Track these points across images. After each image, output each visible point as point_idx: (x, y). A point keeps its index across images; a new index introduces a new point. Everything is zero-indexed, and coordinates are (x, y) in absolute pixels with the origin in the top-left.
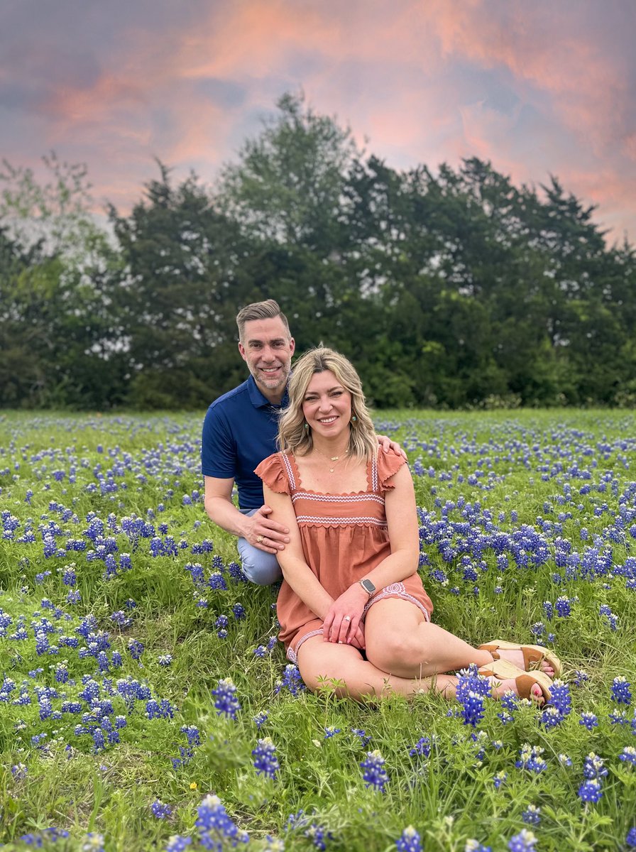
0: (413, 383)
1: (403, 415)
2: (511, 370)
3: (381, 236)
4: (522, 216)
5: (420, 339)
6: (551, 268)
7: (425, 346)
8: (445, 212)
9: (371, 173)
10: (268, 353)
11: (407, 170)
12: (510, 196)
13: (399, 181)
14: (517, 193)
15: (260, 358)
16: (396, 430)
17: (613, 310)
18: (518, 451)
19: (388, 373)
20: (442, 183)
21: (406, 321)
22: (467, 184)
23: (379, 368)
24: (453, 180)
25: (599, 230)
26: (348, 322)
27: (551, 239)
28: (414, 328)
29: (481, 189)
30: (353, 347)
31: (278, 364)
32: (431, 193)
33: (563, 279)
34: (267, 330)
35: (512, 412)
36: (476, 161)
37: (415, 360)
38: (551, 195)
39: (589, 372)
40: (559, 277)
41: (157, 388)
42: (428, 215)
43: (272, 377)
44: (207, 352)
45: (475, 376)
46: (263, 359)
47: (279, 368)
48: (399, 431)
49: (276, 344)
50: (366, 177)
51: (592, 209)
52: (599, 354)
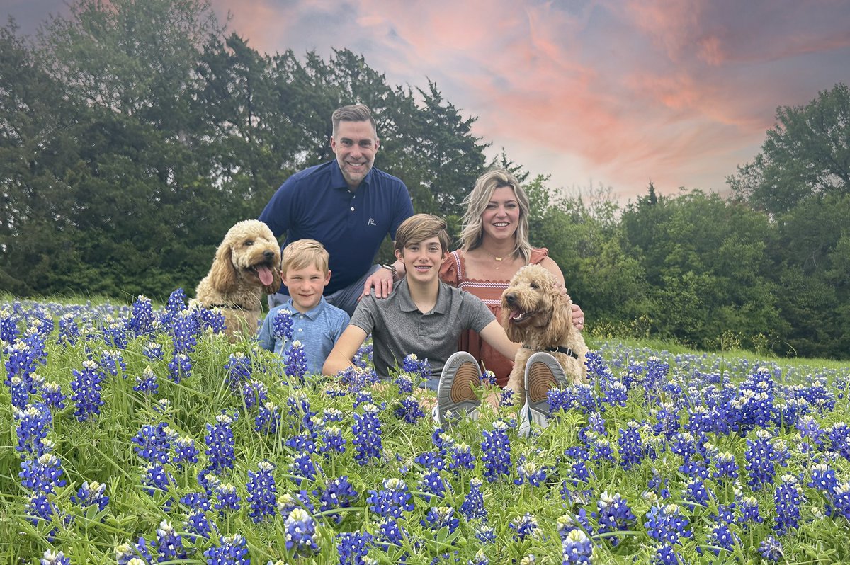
3: (237, 122)
4: (397, 119)
6: (427, 179)
8: (314, 106)
9: (230, 51)
10: (356, 151)
11: (272, 55)
12: (384, 97)
13: (263, 64)
14: (391, 94)
15: (349, 154)
20: (311, 72)
22: (337, 77)
24: (322, 71)
25: (478, 143)
27: (428, 147)
29: (353, 85)
31: (364, 160)
32: (298, 83)
33: (440, 191)
34: (358, 131)
36: (348, 54)
38: (428, 101)
40: (434, 189)
42: (294, 105)
43: (356, 170)
46: (352, 155)
47: (363, 163)
49: (364, 143)
50: (224, 54)
51: (471, 121)
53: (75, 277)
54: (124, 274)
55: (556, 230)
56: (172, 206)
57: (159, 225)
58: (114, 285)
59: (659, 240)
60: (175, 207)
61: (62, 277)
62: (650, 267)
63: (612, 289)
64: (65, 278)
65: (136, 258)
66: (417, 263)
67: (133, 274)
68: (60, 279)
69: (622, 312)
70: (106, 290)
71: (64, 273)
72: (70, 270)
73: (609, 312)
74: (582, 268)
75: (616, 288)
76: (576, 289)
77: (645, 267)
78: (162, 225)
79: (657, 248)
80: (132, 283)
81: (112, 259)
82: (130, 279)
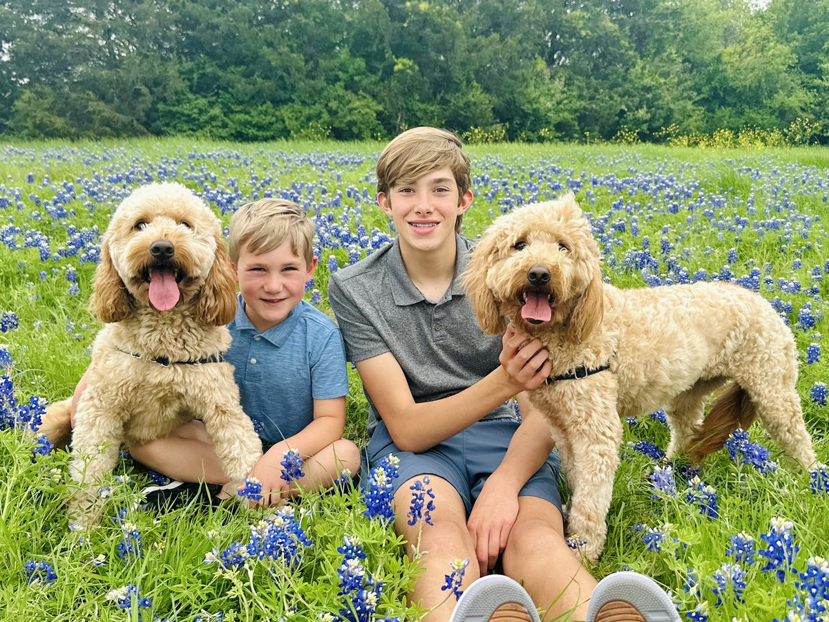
0: (380, 108)
1: (368, 147)
2: (499, 96)
5: (388, 54)
7: (396, 64)
16: (359, 164)
17: (622, 24)
18: (486, 185)
19: (349, 95)
21: (370, 30)
23: (339, 89)
26: (299, 30)
28: (382, 41)
30: (306, 62)
35: (498, 146)
37: (382, 80)
39: (592, 98)
41: (50, 109)
44: (113, 63)
45: (456, 100)
48: (362, 165)
52: (605, 77)
53: (185, 108)
54: (233, 104)
55: (698, 20)
56: (272, 26)
57: (261, 47)
58: (222, 115)
59: (816, 21)
60: (276, 27)
61: (171, 108)
62: (804, 54)
63: (759, 82)
64: (175, 109)
65: (242, 86)
66: (413, 217)
67: (241, 103)
68: (170, 111)
69: (770, 108)
70: (215, 120)
71: (174, 105)
72: (179, 102)
73: (756, 108)
74: (725, 59)
75: (763, 80)
76: (717, 84)
77: (798, 54)
78: (265, 48)
79: (813, 32)
80: (241, 112)
81: (218, 88)
82: (239, 108)
